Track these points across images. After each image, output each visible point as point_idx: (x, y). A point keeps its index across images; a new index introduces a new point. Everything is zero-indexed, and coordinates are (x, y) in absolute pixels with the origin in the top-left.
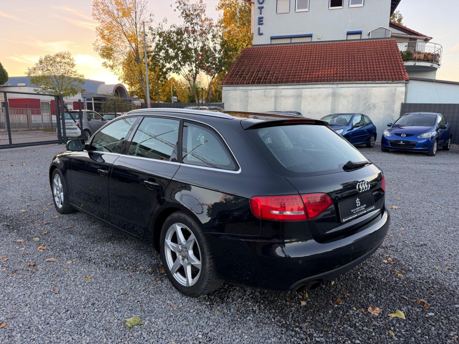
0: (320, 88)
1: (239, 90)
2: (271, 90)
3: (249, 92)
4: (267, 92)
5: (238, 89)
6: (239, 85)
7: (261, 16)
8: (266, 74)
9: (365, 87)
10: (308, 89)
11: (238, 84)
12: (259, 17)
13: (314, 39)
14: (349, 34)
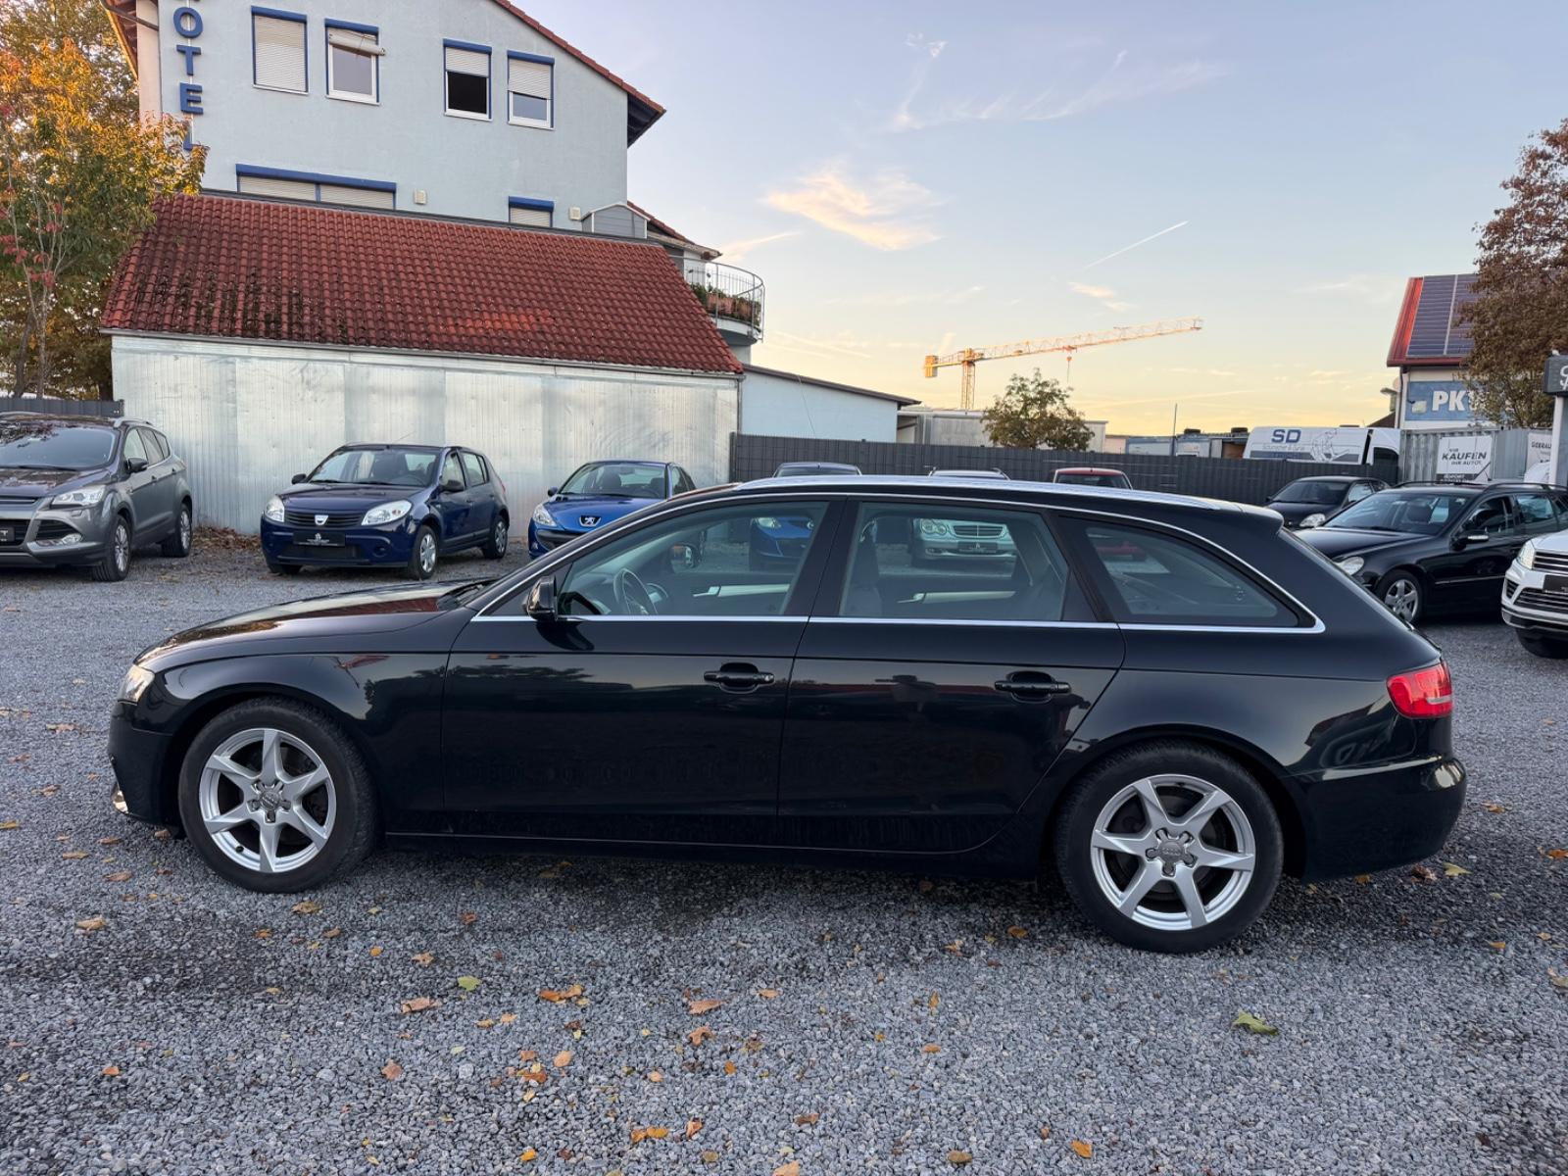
0: (504, 373)
1: (194, 354)
2: (329, 366)
3: (239, 364)
4: (315, 371)
5: (185, 349)
6: (190, 336)
7: (191, 81)
8: (290, 307)
9: (635, 382)
10: (463, 374)
11: (184, 331)
12: (182, 85)
13: (404, 203)
14: (515, 204)
